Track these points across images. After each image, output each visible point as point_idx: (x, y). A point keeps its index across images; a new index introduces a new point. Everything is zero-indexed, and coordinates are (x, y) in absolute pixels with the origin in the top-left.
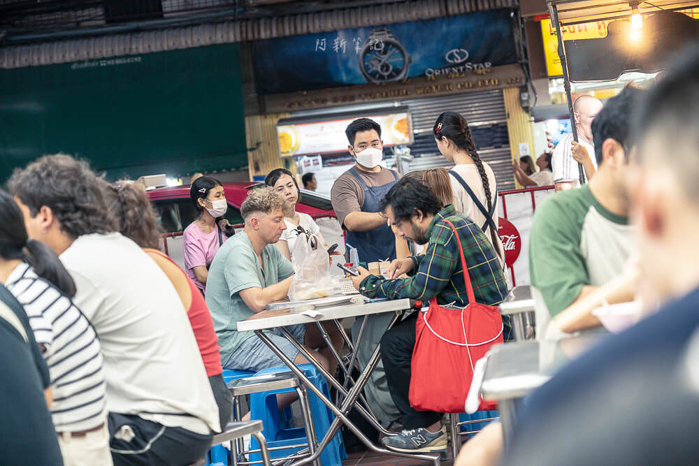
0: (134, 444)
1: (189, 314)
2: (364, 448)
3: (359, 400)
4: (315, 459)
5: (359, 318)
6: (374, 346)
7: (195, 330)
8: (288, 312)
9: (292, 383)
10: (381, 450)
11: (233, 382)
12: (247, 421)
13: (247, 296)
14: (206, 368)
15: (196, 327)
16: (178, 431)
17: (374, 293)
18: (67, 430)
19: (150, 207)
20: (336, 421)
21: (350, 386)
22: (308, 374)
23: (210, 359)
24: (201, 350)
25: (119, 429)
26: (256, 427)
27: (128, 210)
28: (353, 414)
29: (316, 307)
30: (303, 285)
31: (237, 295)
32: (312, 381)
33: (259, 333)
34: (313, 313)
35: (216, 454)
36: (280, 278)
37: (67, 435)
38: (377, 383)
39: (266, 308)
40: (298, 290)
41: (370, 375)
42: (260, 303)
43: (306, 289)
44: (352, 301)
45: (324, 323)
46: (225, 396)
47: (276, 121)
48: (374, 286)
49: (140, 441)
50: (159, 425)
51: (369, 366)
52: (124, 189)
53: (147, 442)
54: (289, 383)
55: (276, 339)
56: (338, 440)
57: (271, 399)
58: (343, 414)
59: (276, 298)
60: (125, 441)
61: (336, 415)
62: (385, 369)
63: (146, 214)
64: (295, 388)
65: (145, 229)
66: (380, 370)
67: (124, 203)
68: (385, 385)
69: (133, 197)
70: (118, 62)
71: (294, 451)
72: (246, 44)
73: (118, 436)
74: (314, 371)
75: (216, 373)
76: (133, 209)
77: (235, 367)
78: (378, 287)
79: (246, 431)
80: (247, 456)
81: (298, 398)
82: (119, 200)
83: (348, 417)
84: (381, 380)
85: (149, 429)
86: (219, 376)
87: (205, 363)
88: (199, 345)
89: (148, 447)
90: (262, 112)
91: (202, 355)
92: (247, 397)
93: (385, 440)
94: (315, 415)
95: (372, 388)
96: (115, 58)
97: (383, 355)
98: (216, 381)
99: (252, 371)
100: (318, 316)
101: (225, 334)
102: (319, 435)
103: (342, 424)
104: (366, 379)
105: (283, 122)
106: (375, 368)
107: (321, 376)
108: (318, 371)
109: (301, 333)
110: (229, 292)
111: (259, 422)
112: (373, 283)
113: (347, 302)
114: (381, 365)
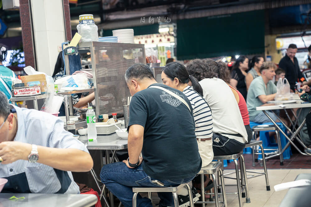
0: (220, 144)
1: (239, 104)
2: (298, 153)
3: (297, 136)
4: (281, 155)
5: (299, 109)
6: (304, 118)
7: (240, 110)
8: (274, 104)
9: (274, 128)
10: (304, 154)
11: (254, 126)
12: (258, 140)
13: (261, 97)
14: (244, 123)
15: (241, 109)
16: (233, 140)
17: (305, 100)
18: (200, 138)
19: (227, 68)
20: (289, 143)
21: (295, 131)
22: (280, 126)
23: (245, 120)
24: (242, 117)
25: (215, 138)
26: (260, 143)
27: (220, 68)
28: (295, 141)
29: (284, 104)
30: (280, 96)
31: (257, 98)
32: (281, 128)
33: (264, 111)
34: (283, 106)
35: (248, 150)
36: (272, 93)
37: (200, 140)
38: (304, 131)
39: (267, 103)
40: (278, 97)
41: (302, 128)
42: (265, 101)
43: (281, 97)
44: (297, 102)
45: (287, 109)
46: (250, 132)
47: (275, 37)
48: (305, 97)
49: (222, 143)
50: (227, 138)
51: (301, 125)
52: (219, 62)
53: (224, 143)
54: (273, 129)
55: (270, 113)
56: (289, 149)
57: (267, 133)
58: (292, 140)
59: (270, 99)
60: (217, 143)
61: (289, 141)
62: (307, 126)
63: (226, 70)
64: (275, 130)
65: (225, 75)
66: (305, 126)
67: (219, 67)
68: (307, 132)
69: (222, 64)
70: (223, 16)
71: (274, 151)
72: (266, 10)
73: (215, 141)
74: (282, 125)
75: (247, 124)
76: (222, 68)
77: (256, 121)
78: (306, 98)
79: (257, 144)
80: (258, 151)
81: (275, 133)
82: (217, 66)
83: (293, 142)
84: (305, 130)
85: (224, 139)
86: (249, 125)
87: (244, 121)
88: (242, 115)
89: (224, 145)
90: (271, 34)
91: (243, 118)
92: (259, 132)
93: (305, 151)
94: (282, 140)
95: (302, 132)
96: (222, 15)
97: (306, 122)
98: (247, 127)
99: (261, 123)
100: (284, 107)
101: (253, 110)
102: (282, 146)
103: (290, 144)
104: (300, 129)
105: (278, 37)
106: (303, 126)
107: (285, 127)
108: (283, 125)
109: (278, 112)
110: (255, 96)
111: (261, 141)
112: (305, 96)
113: (295, 103)
114: (306, 125)
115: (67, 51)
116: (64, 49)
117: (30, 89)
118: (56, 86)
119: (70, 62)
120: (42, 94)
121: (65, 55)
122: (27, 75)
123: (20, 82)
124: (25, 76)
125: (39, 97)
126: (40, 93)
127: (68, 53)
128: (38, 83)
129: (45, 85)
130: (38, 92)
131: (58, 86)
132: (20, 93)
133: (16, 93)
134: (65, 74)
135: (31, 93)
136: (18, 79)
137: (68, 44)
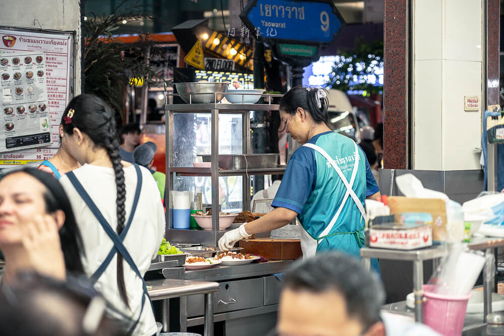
115: (494, 133)
116: (488, 129)
117: (409, 233)
118: (467, 225)
119: (500, 158)
120: (436, 244)
121: (491, 142)
122: (403, 195)
123: (385, 211)
124: (398, 199)
125: (428, 254)
126: (429, 243)
127: (498, 138)
128: (428, 219)
129: (443, 227)
130: (426, 240)
131: (472, 227)
132: (385, 239)
133: (374, 238)
134: (486, 190)
135: (410, 244)
136: (382, 204)
137: (500, 117)
